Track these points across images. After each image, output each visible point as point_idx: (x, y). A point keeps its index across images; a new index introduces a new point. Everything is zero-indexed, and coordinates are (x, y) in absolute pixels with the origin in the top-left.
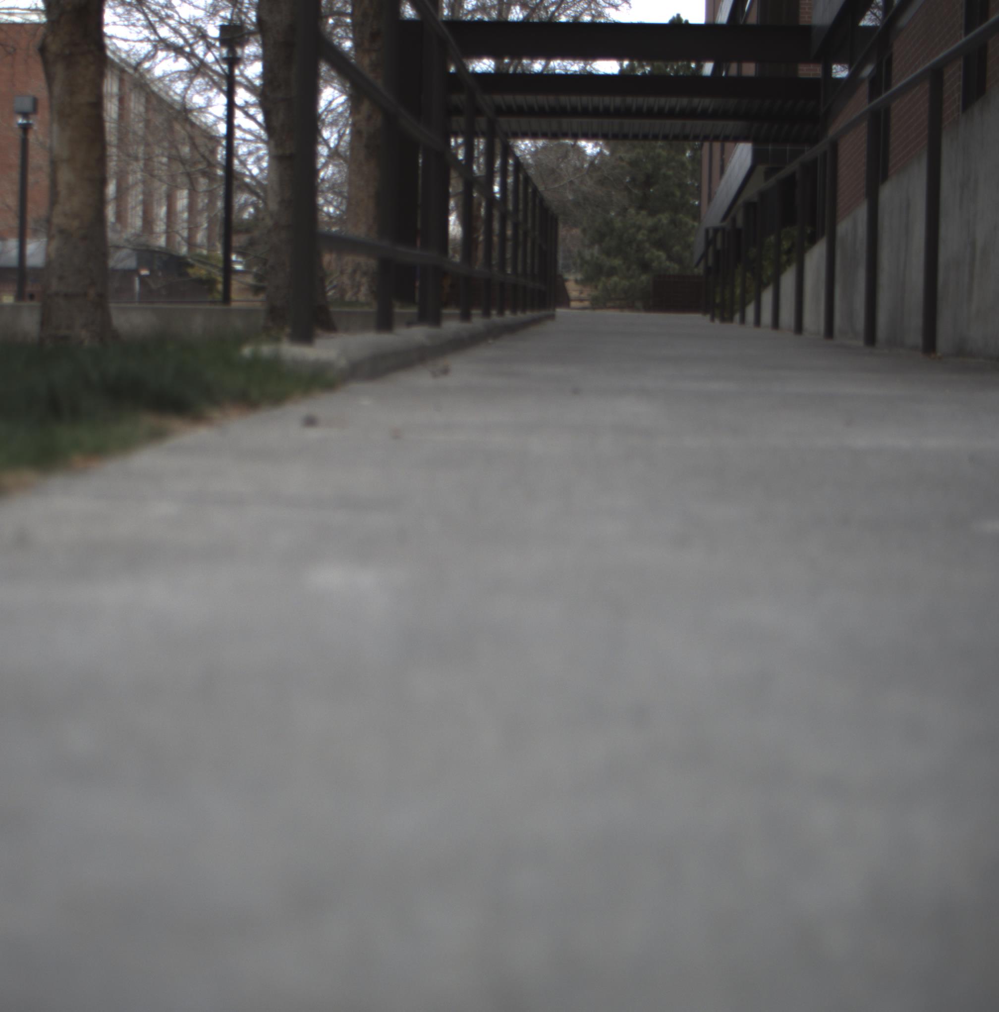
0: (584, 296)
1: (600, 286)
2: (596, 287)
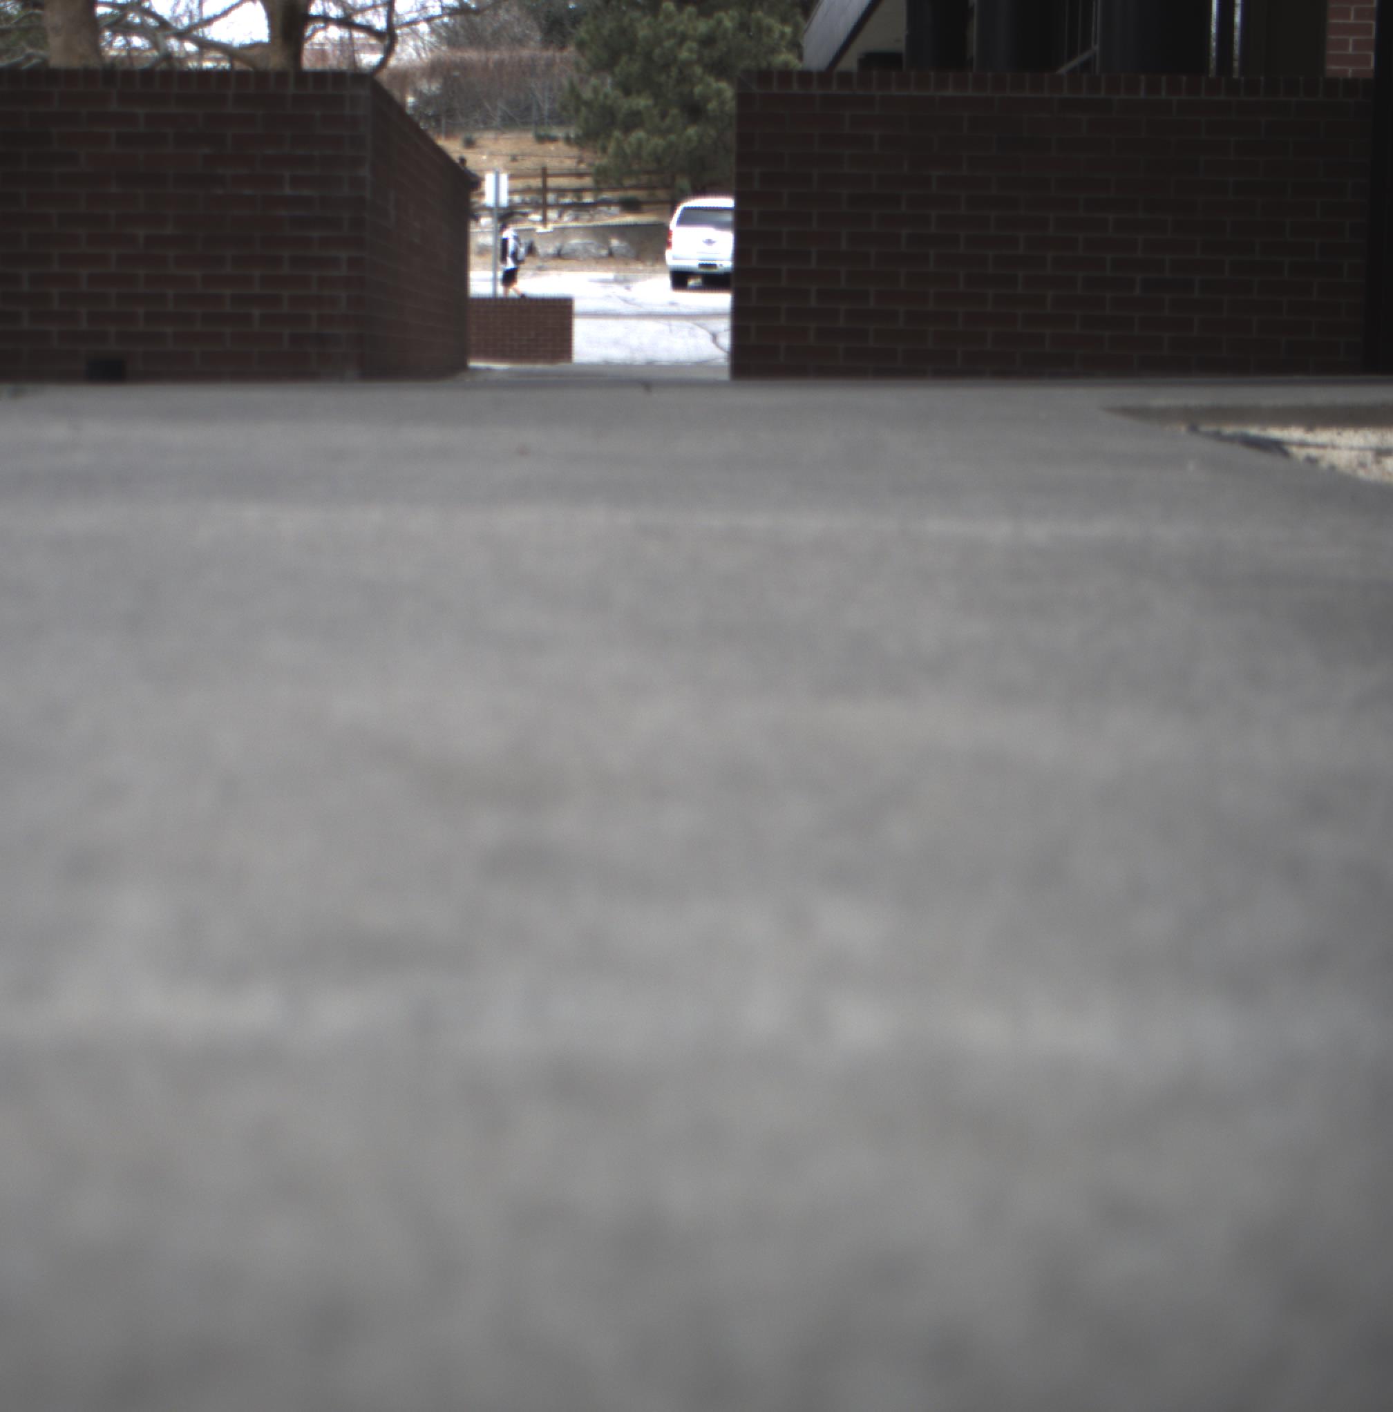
0: (583, 166)
1: (612, 147)
2: (604, 150)
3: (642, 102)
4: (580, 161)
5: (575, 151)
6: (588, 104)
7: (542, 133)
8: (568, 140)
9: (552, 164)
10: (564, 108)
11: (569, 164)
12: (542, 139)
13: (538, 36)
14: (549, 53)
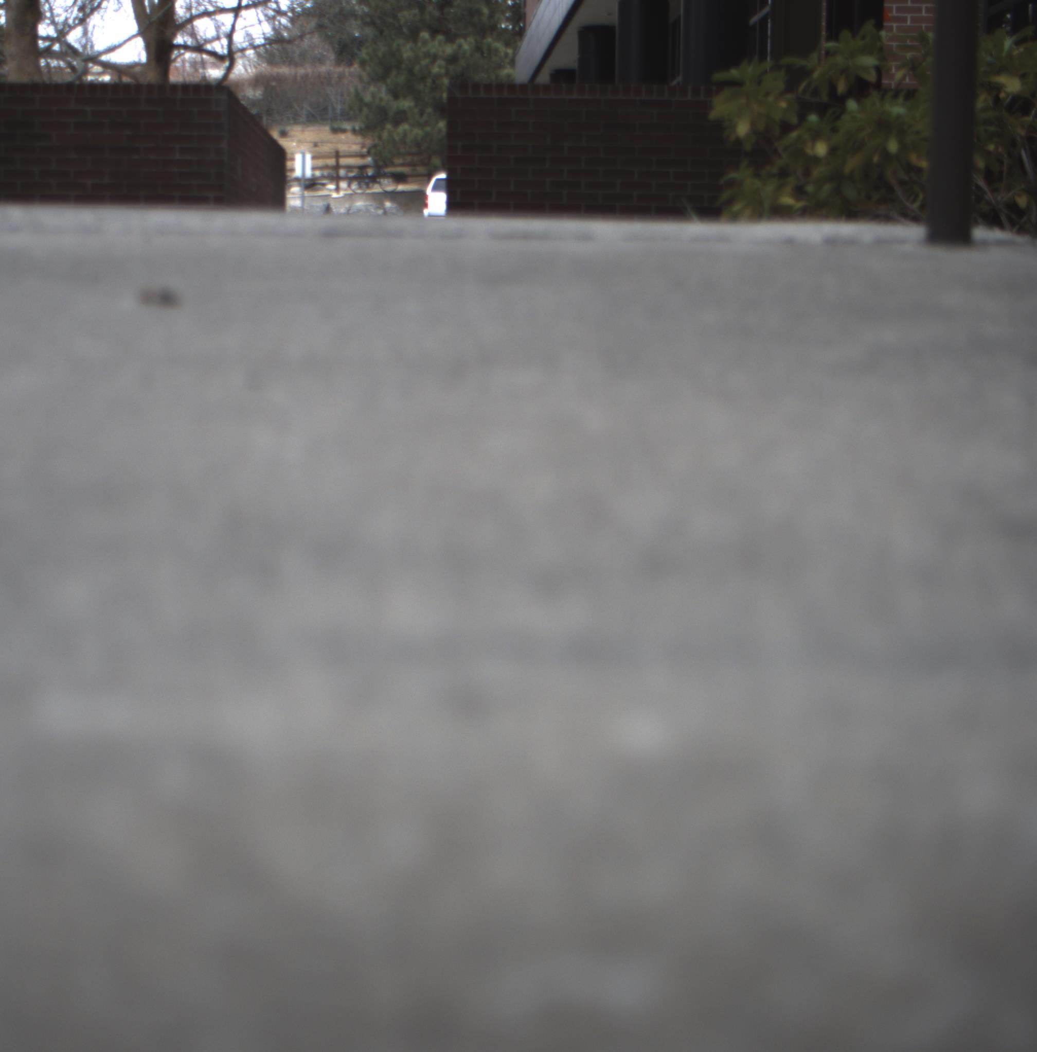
0: (365, 150)
2: (379, 136)
3: (406, 104)
4: (363, 146)
5: (359, 139)
6: (368, 105)
7: (336, 126)
8: (354, 131)
9: (343, 148)
10: (351, 108)
11: (356, 148)
12: (335, 131)
13: (332, 56)
14: (340, 69)
